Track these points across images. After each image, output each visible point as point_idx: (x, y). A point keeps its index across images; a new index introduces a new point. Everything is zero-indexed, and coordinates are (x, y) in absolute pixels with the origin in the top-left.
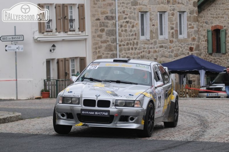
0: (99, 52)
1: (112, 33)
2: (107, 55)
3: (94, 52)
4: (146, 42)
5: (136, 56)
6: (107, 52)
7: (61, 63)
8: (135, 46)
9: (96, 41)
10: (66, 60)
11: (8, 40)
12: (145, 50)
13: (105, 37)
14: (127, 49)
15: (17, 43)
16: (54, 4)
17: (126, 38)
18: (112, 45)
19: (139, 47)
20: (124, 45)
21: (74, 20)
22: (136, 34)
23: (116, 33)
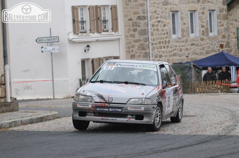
0: (132, 51)
1: (144, 32)
2: (140, 54)
3: (127, 51)
4: (178, 40)
5: (168, 54)
6: (139, 51)
7: (95, 63)
8: (167, 44)
9: (129, 41)
10: (101, 60)
11: (44, 42)
12: (177, 48)
13: (137, 37)
14: (159, 48)
15: (52, 44)
16: (87, 6)
17: (158, 37)
18: (145, 44)
19: (171, 46)
20: (156, 44)
21: (107, 20)
22: (167, 32)
23: (148, 32)
